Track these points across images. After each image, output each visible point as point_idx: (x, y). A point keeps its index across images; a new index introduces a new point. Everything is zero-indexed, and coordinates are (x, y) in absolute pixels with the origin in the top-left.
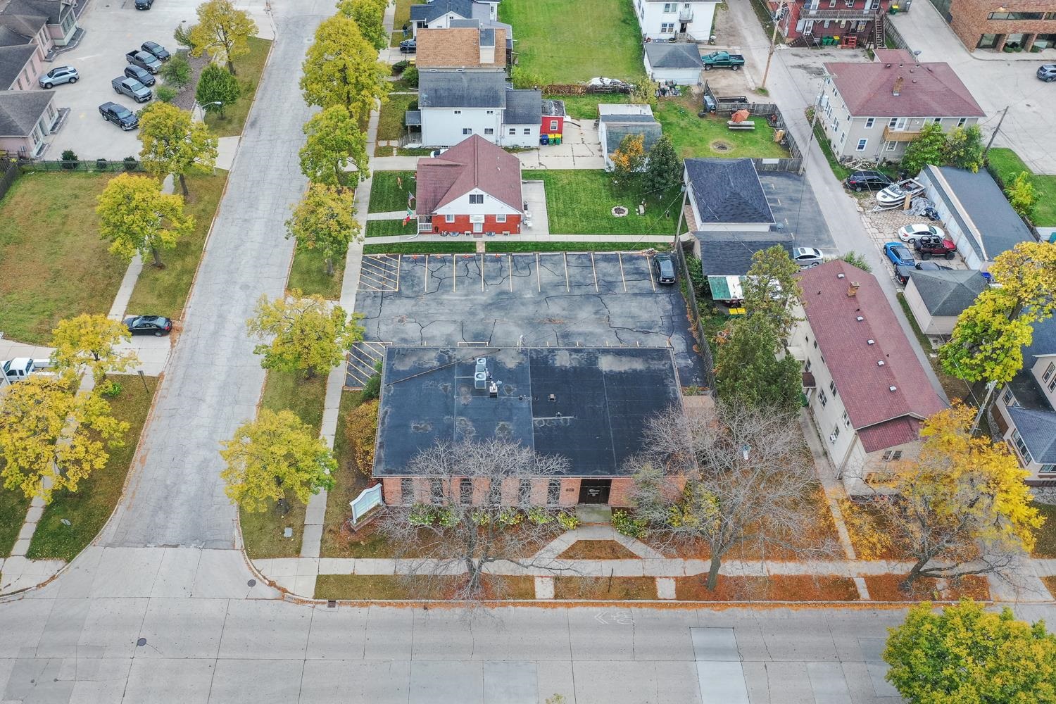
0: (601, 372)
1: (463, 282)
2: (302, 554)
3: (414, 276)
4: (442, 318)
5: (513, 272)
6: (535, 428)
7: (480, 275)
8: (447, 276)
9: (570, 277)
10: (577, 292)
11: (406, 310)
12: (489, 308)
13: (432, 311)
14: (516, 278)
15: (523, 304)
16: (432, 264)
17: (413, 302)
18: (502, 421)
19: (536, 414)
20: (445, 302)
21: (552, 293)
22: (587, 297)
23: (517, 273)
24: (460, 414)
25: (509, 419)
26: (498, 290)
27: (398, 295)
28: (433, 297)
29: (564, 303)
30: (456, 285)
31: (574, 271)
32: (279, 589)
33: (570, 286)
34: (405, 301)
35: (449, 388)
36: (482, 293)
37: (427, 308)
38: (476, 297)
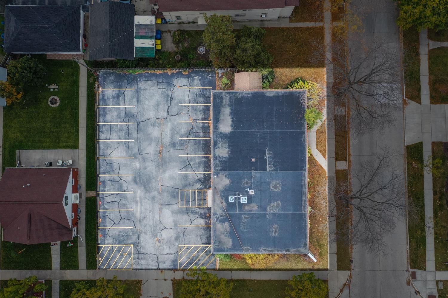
0: (232, 132)
1: (125, 205)
2: (326, 279)
3: (119, 235)
4: (157, 217)
5: (115, 173)
6: (274, 170)
7: (117, 194)
8: (119, 215)
9: (120, 139)
10: (135, 135)
11: (151, 239)
12: (148, 188)
13: (151, 223)
14: (121, 172)
15: (145, 168)
16: (107, 224)
17: (143, 235)
18: (270, 187)
19: (265, 169)
20: (143, 215)
21: (136, 150)
22: (139, 129)
23: (117, 171)
24: (265, 209)
25: (269, 183)
26: (132, 183)
27: (136, 244)
28: (138, 223)
29: (145, 144)
30: (127, 208)
31: (114, 135)
32: (344, 287)
33: (129, 139)
34: (142, 239)
35: (246, 216)
36: (135, 192)
37: (148, 226)
38: (138, 196)
